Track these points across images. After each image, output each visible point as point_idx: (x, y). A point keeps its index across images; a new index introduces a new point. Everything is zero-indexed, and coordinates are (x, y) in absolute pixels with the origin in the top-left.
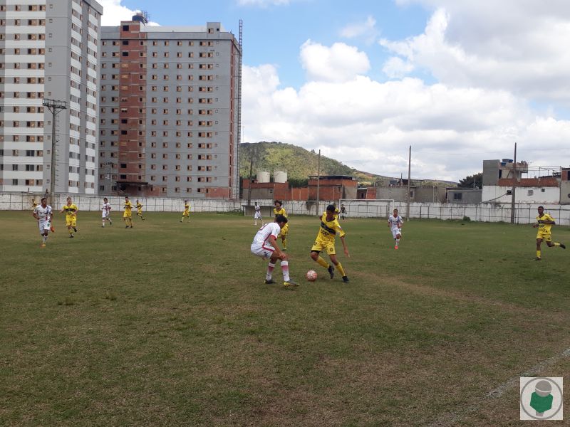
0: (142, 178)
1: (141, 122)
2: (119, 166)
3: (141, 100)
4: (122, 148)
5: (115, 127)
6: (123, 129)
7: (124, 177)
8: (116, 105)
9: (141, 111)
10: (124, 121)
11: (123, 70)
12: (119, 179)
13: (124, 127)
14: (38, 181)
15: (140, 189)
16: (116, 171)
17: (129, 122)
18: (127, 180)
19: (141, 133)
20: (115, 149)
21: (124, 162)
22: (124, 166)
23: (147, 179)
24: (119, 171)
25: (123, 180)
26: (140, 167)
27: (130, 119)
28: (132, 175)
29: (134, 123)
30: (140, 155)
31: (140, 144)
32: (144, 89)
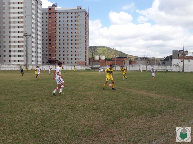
0: (56, 59)
1: (56, 40)
2: (49, 55)
3: (55, 33)
4: (49, 49)
5: (47, 42)
6: (50, 43)
7: (50, 59)
8: (47, 35)
9: (56, 36)
10: (50, 40)
11: (49, 23)
12: (49, 59)
13: (50, 42)
14: (22, 60)
15: (56, 62)
16: (48, 57)
17: (52, 40)
18: (51, 60)
19: (56, 44)
20: (47, 49)
21: (50, 54)
22: (50, 55)
23: (58, 59)
24: (49, 57)
25: (50, 60)
26: (56, 55)
27: (52, 39)
28: (53, 58)
29: (53, 40)
30: (56, 51)
31: (56, 48)
32: (56, 29)
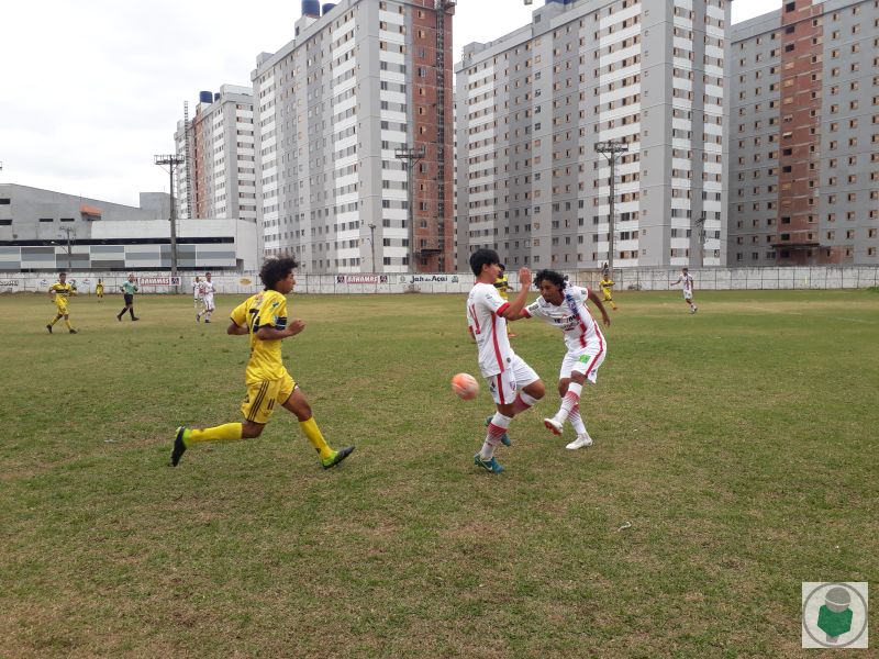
0: (814, 236)
1: (813, 148)
2: (779, 221)
3: (813, 113)
4: (784, 193)
5: (774, 164)
6: (786, 164)
7: (786, 237)
8: (775, 129)
9: (813, 131)
10: (788, 152)
11: (786, 74)
12: (777, 240)
13: (787, 161)
14: (633, 253)
15: (810, 254)
16: (774, 230)
17: (794, 152)
18: (791, 242)
19: (812, 166)
20: (774, 197)
21: (786, 215)
22: (786, 220)
24: (780, 229)
25: (786, 242)
26: (811, 219)
27: (797, 146)
28: (798, 234)
29: (803, 151)
30: (811, 201)
31: (812, 184)
32: (818, 95)
